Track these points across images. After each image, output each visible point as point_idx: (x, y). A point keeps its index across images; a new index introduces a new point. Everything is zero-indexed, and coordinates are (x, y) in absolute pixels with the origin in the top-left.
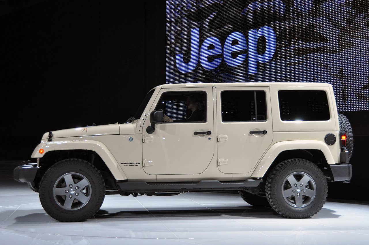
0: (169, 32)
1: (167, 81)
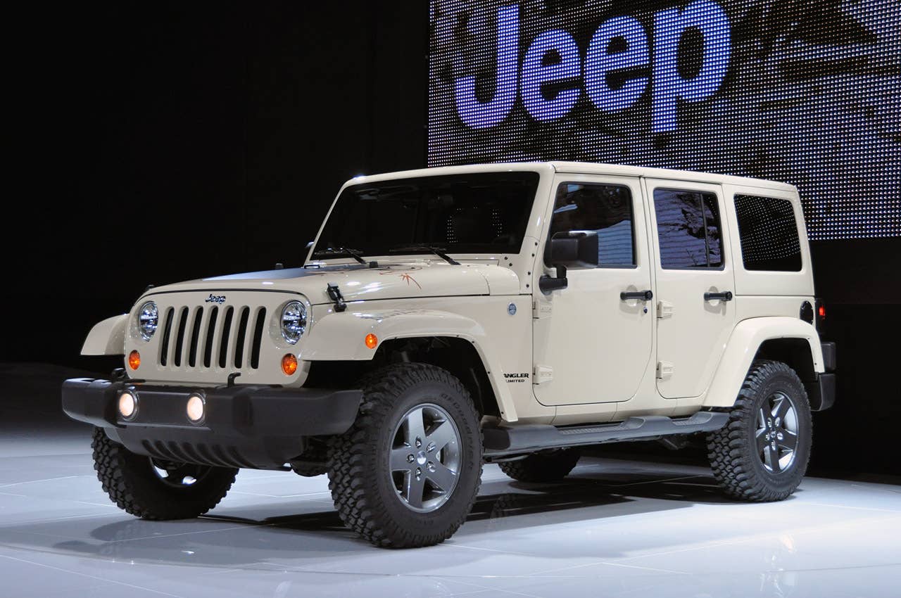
0: (438, 14)
1: (430, 150)
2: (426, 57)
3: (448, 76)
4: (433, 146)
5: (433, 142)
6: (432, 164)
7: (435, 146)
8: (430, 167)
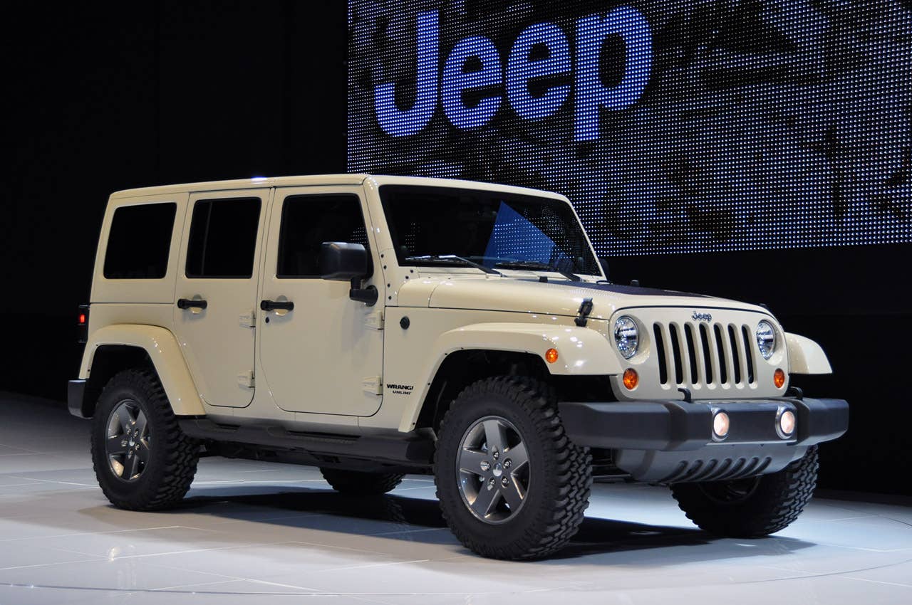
1: (350, 158)
2: (345, 63)
3: (367, 83)
4: (352, 155)
5: (352, 151)
6: (352, 169)
7: (355, 154)
8: (350, 173)
